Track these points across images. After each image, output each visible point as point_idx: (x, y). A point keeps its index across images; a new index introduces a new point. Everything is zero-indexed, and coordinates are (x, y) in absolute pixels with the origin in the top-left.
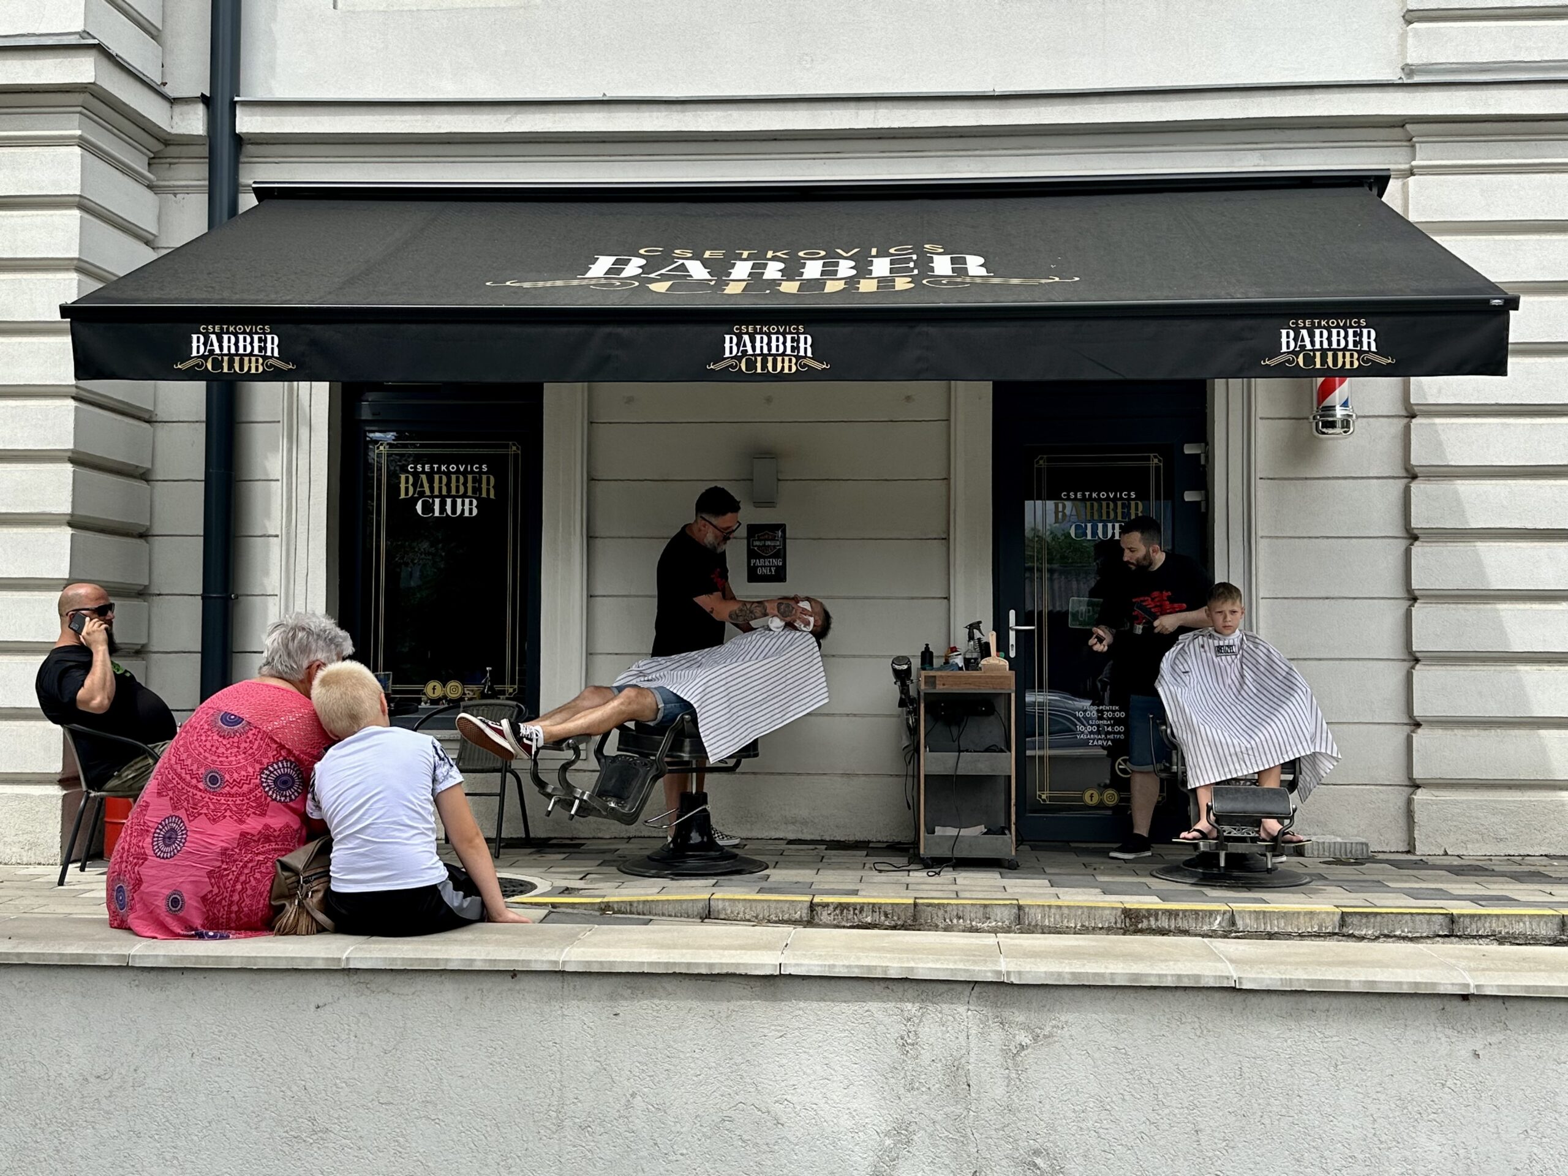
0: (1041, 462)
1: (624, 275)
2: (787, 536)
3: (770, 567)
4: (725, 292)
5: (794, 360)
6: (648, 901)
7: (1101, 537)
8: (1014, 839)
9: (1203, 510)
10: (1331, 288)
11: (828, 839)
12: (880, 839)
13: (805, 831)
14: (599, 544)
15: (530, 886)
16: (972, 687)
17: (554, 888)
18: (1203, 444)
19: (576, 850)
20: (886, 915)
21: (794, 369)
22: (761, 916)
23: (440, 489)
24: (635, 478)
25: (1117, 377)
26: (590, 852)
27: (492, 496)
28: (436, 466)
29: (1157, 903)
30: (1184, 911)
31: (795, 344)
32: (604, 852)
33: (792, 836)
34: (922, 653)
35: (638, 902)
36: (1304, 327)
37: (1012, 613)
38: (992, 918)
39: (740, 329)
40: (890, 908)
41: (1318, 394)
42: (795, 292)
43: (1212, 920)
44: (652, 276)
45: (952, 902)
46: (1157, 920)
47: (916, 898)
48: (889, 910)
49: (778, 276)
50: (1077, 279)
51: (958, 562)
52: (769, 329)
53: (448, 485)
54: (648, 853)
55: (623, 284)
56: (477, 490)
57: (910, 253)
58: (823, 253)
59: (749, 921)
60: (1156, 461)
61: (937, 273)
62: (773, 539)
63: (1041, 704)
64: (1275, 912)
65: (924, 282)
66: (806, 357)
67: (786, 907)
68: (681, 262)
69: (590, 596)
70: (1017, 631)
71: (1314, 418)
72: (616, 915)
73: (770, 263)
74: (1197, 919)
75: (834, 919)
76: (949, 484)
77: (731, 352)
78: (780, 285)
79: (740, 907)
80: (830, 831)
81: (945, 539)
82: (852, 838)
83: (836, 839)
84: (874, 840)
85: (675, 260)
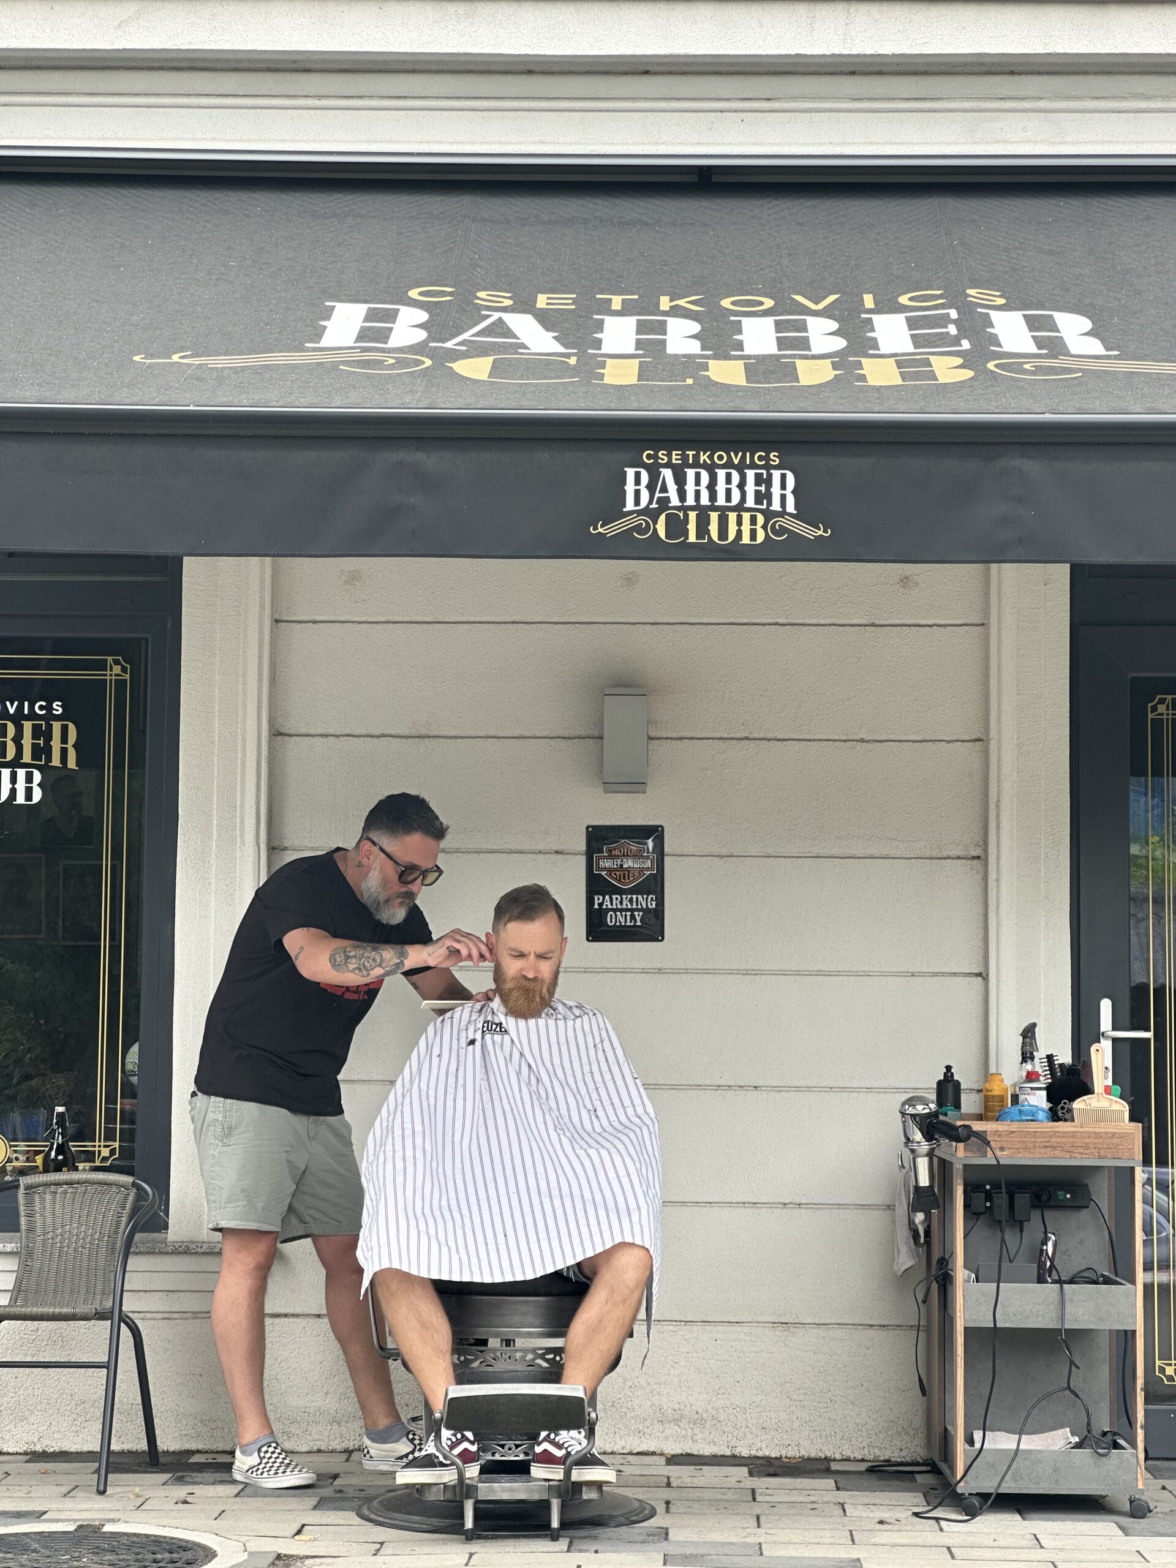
0: (1161, 708)
1: (394, 341)
2: (667, 850)
3: (632, 910)
5: (760, 519)
8: (1141, 1456)
11: (745, 1453)
12: (848, 1453)
13: (699, 1437)
15: (202, 1552)
21: (761, 537)
27: (72, 764)
31: (763, 489)
33: (673, 1448)
34: (940, 1083)
37: (1106, 1005)
39: (655, 457)
44: (449, 345)
51: (1004, 906)
52: (711, 457)
55: (400, 363)
56: (41, 752)
58: (769, 303)
61: (1007, 346)
62: (638, 856)
65: (991, 366)
66: (783, 513)
68: (496, 315)
70: (1115, 1040)
73: (672, 322)
76: (987, 751)
77: (637, 502)
80: (750, 1436)
81: (978, 858)
82: (792, 1452)
83: (760, 1454)
84: (838, 1457)
85: (484, 313)
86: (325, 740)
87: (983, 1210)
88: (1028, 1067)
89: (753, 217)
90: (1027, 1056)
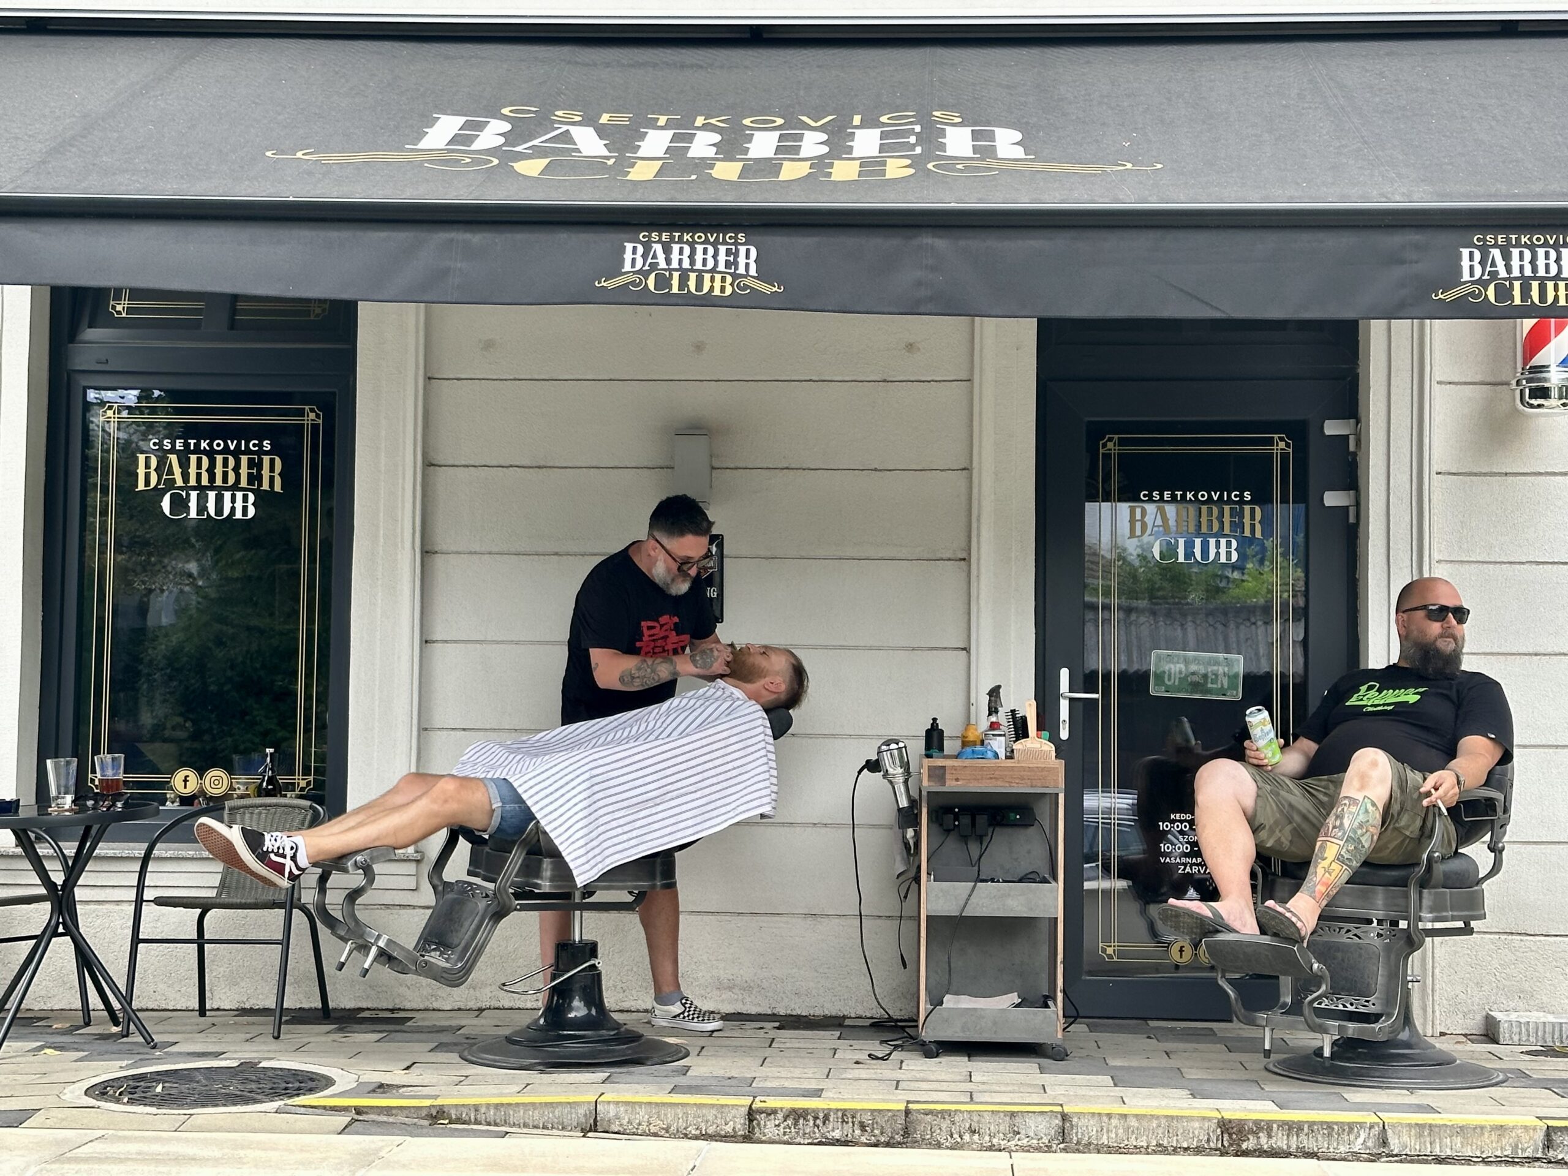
0: (1110, 445)
1: (477, 145)
2: (725, 552)
4: (629, 177)
5: (729, 279)
6: (502, 1105)
7: (1199, 558)
8: (1061, 1013)
9: (1352, 520)
10: (1537, 188)
12: (860, 1012)
13: (748, 1000)
14: (439, 561)
15: (324, 1082)
16: (1000, 783)
17: (360, 1084)
18: (1353, 421)
19: (398, 1027)
20: (863, 1127)
21: (729, 291)
22: (673, 1129)
23: (199, 476)
24: (495, 463)
25: (1217, 315)
26: (419, 1030)
27: (278, 488)
28: (192, 442)
29: (1270, 1112)
30: (1311, 1124)
31: (731, 259)
32: (441, 1030)
33: (728, 1008)
34: (928, 731)
35: (488, 1106)
36: (1495, 246)
37: (1064, 673)
38: (1023, 1132)
39: (649, 235)
40: (868, 1116)
41: (1524, 347)
42: (736, 179)
43: (1352, 1137)
44: (519, 149)
45: (963, 1107)
46: (1270, 1136)
47: (908, 1102)
48: (867, 1119)
49: (711, 152)
50: (1159, 166)
51: (983, 597)
52: (692, 236)
53: (211, 471)
54: (507, 1032)
55: (475, 162)
56: (255, 478)
57: (911, 123)
58: (780, 121)
59: (655, 1135)
60: (1282, 445)
61: (950, 152)
63: (1108, 811)
64: (1446, 1126)
65: (930, 166)
66: (747, 275)
67: (710, 1114)
68: (565, 128)
69: (426, 642)
70: (1071, 700)
71: (1518, 383)
72: (453, 1126)
73: (700, 134)
74: (1330, 1135)
75: (785, 1134)
76: (971, 478)
77: (633, 265)
78: (712, 166)
79: (642, 1114)
80: (786, 1000)
81: (964, 559)
82: (819, 1012)
83: (794, 1013)
84: (853, 1015)
85: (556, 126)
86: (466, 469)
87: (952, 827)
88: (993, 719)
89: (785, 62)
90: (993, 710)
